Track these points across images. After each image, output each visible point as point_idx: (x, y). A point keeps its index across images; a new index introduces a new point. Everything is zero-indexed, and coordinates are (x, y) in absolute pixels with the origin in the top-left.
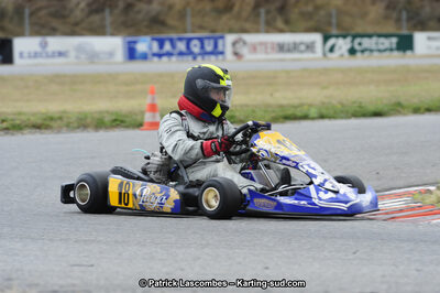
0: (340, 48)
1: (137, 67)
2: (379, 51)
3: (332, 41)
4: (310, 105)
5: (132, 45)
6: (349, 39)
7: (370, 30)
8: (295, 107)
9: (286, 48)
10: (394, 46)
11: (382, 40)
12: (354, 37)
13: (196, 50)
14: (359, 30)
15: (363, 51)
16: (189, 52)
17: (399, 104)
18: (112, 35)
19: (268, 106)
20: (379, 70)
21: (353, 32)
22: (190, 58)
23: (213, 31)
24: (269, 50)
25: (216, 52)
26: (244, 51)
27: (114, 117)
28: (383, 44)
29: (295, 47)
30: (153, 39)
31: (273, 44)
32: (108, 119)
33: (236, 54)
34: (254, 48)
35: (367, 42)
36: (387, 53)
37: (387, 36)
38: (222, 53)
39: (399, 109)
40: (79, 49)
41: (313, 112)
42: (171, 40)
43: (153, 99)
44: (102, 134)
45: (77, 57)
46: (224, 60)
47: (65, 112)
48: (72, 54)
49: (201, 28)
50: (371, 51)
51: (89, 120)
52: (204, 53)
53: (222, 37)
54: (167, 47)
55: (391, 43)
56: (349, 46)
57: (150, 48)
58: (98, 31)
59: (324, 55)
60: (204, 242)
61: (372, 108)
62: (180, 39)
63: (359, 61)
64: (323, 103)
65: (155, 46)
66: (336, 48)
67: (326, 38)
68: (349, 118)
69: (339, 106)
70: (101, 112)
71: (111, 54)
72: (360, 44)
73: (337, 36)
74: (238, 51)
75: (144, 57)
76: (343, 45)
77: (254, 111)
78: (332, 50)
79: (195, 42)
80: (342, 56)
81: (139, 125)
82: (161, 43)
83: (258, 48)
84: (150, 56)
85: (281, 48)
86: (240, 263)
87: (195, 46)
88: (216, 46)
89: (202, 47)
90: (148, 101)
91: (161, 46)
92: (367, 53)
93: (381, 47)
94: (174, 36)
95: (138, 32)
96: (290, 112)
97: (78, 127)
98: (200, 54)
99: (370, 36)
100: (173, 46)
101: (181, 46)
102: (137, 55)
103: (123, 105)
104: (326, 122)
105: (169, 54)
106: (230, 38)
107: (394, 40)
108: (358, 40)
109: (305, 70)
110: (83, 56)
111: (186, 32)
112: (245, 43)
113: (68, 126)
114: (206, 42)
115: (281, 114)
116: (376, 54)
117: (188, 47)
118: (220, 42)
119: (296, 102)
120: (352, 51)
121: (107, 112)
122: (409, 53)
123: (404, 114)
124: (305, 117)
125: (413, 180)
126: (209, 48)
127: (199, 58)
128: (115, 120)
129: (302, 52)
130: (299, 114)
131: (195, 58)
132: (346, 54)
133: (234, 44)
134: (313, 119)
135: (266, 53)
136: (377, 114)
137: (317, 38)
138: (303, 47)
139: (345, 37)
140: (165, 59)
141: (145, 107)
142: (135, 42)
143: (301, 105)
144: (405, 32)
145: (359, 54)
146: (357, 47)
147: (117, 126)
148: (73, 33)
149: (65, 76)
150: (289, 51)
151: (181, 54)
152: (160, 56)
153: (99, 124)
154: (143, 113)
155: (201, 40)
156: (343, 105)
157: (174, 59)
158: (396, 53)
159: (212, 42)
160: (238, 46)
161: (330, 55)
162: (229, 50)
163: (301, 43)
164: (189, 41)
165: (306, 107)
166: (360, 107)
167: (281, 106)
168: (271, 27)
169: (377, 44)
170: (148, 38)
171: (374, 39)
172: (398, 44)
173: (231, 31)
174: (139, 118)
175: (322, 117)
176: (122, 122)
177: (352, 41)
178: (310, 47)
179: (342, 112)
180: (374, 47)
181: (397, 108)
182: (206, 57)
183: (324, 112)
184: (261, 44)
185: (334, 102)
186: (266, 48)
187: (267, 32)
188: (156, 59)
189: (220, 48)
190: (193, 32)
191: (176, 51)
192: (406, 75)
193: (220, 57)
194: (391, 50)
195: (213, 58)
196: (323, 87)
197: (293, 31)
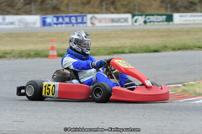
0: (140, 21)
1: (47, 28)
2: (158, 22)
3: (136, 17)
4: (125, 47)
5: (44, 19)
6: (144, 16)
7: (153, 13)
8: (119, 48)
9: (115, 20)
10: (164, 20)
11: (159, 17)
12: (146, 15)
13: (74, 21)
14: (148, 12)
15: (150, 22)
16: (71, 23)
17: (166, 47)
18: (35, 14)
19: (106, 47)
20: (158, 31)
21: (146, 13)
22: (71, 25)
23: (81, 13)
24: (107, 22)
25: (83, 22)
26: (96, 22)
27: (35, 53)
28: (159, 19)
29: (119, 20)
30: (54, 17)
31: (109, 18)
32: (32, 53)
33: (92, 23)
34: (100, 21)
35: (152, 18)
36: (161, 23)
37: (161, 15)
38: (85, 23)
39: (166, 48)
40: (20, 21)
41: (127, 50)
42: (62, 17)
43: (53, 44)
44: (30, 60)
45: (19, 25)
46: (86, 26)
47: (12, 50)
48: (17, 23)
49: (76, 11)
50: (154, 22)
51: (24, 54)
52: (78, 23)
53: (85, 16)
54: (61, 20)
55: (163, 18)
56: (143, 20)
57: (53, 20)
58: (29, 13)
59: (133, 24)
60: (75, 110)
61: (153, 48)
62: (66, 16)
63: (149, 26)
64: (131, 46)
65: (55, 20)
66: (138, 21)
67: (133, 16)
68: (143, 53)
69: (138, 47)
70: (29, 50)
71: (35, 23)
72: (149, 19)
73: (138, 15)
74: (93, 22)
75: (50, 25)
76: (141, 19)
77: (99, 50)
78: (136, 22)
79: (73, 18)
80: (140, 24)
81: (47, 56)
82: (58, 18)
83: (102, 20)
84: (52, 24)
85: (113, 20)
86: (90, 120)
87: (73, 19)
88: (83, 20)
89: (77, 20)
90: (49, 45)
91: (58, 20)
92: (152, 23)
93: (159, 20)
94: (64, 15)
95: (47, 14)
96: (116, 50)
97: (18, 57)
98: (75, 23)
99: (153, 15)
100: (63, 20)
101: (67, 20)
102: (47, 24)
103: (40, 47)
104: (132, 55)
105: (61, 23)
106: (89, 16)
107: (164, 17)
108: (148, 17)
109: (123, 30)
110: (22, 25)
111: (69, 13)
112: (96, 18)
113: (14, 57)
114: (78, 18)
115: (112, 51)
116: (156, 23)
117: (70, 20)
118: (85, 18)
119: (119, 46)
120: (145, 22)
121: (32, 50)
122: (171, 23)
123: (168, 51)
124: (123, 53)
125: (172, 82)
126: (80, 20)
127: (75, 25)
128: (36, 54)
129: (122, 22)
130: (120, 51)
131: (73, 25)
132: (143, 23)
133: (91, 18)
134: (126, 53)
136: (156, 51)
137: (129, 16)
138: (122, 20)
139: (142, 15)
140: (59, 26)
141: (49, 48)
142: (45, 18)
143: (121, 47)
144: (169, 13)
145: (148, 23)
146: (148, 20)
147: (37, 57)
148: (17, 14)
149: (14, 34)
150: (116, 22)
151: (67, 23)
152: (57, 24)
153: (28, 55)
154: (48, 51)
155: (76, 17)
156: (140, 47)
157: (63, 25)
158: (165, 23)
159: (81, 18)
160: (93, 19)
161: (135, 24)
162: (89, 22)
163: (122, 18)
164: (70, 17)
165: (123, 48)
166: (148, 48)
167: (112, 48)
168: (108, 11)
169: (156, 19)
170: (51, 16)
171: (155, 17)
172: (166, 18)
173: (90, 13)
174: (46, 53)
175: (131, 52)
176: (39, 55)
177: (145, 18)
178: (126, 20)
179: (139, 50)
180: (155, 20)
181: (165, 48)
182: (79, 25)
183: (132, 50)
184: (104, 19)
185: (136, 45)
186: (106, 21)
187: (106, 13)
188: (55, 26)
189: (85, 21)
190: (72, 13)
191: (64, 22)
192: (169, 33)
193: (85, 25)
194: (163, 21)
195: (81, 25)
196: (132, 39)
197: (118, 13)
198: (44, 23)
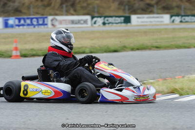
0: (99, 22)
1: (9, 30)
3: (95, 19)
4: (86, 47)
5: (7, 21)
6: (102, 18)
7: (112, 14)
8: (79, 48)
9: (75, 22)
10: (123, 21)
11: (117, 18)
12: (105, 17)
13: (35, 23)
14: (107, 14)
15: (109, 23)
16: (32, 24)
17: (125, 47)
20: (116, 32)
21: (104, 15)
22: (32, 27)
23: (43, 15)
24: (67, 23)
25: (44, 24)
26: (56, 23)
28: (118, 20)
29: (79, 22)
30: (16, 18)
31: (69, 20)
33: (53, 25)
34: (61, 22)
35: (110, 20)
36: (119, 24)
37: (119, 17)
38: (46, 24)
39: (125, 49)
41: (87, 50)
42: (24, 19)
43: (16, 45)
46: (47, 28)
49: (37, 13)
50: (113, 23)
52: (39, 25)
53: (46, 18)
54: (22, 22)
55: (121, 20)
56: (102, 21)
57: (15, 22)
59: (92, 25)
61: (113, 48)
62: (28, 18)
63: (107, 28)
64: (91, 46)
65: (17, 22)
66: (97, 22)
67: (93, 18)
68: (103, 53)
72: (107, 20)
73: (98, 17)
74: (54, 23)
75: (12, 26)
76: (100, 21)
78: (95, 23)
79: (34, 20)
80: (99, 25)
81: (10, 57)
82: (20, 20)
83: (63, 22)
84: (14, 26)
85: (73, 22)
86: (55, 117)
87: (35, 21)
88: (44, 21)
89: (38, 22)
90: (14, 46)
92: (111, 24)
93: (117, 22)
94: (25, 17)
95: (9, 16)
96: (77, 50)
98: (37, 25)
99: (111, 17)
100: (25, 21)
101: (28, 21)
102: (9, 26)
103: (3, 48)
105: (23, 25)
106: (50, 18)
107: (123, 19)
108: (107, 19)
109: (83, 32)
111: (30, 15)
112: (56, 20)
114: (39, 20)
116: (115, 25)
117: (31, 22)
118: (46, 20)
119: (80, 46)
120: (104, 24)
122: (129, 24)
123: (127, 51)
124: (84, 53)
126: (41, 22)
127: (36, 27)
129: (82, 24)
130: (81, 51)
131: (34, 27)
132: (102, 25)
133: (52, 20)
134: (87, 53)
136: (115, 51)
137: (88, 18)
138: (82, 22)
139: (101, 17)
140: (21, 27)
141: (13, 48)
143: (82, 47)
144: (127, 15)
145: (107, 25)
146: (106, 22)
150: (76, 23)
151: (28, 25)
152: (19, 26)
154: (11, 51)
155: (37, 18)
156: (99, 46)
157: (25, 27)
158: (123, 24)
159: (42, 19)
160: (53, 21)
161: (95, 25)
162: (49, 23)
163: (82, 20)
164: (32, 19)
165: (84, 48)
166: (108, 48)
168: (68, 13)
169: (115, 20)
170: (14, 18)
171: (114, 18)
173: (51, 15)
174: (10, 53)
176: (3, 55)
177: (104, 19)
178: (85, 22)
179: (100, 50)
181: (124, 48)
182: (40, 26)
183: (92, 50)
184: (64, 20)
185: (96, 46)
187: (67, 15)
188: (17, 27)
189: (46, 22)
190: (33, 15)
191: (26, 24)
192: (128, 34)
193: (46, 26)
194: (121, 23)
195: (42, 27)
196: (92, 40)
197: (78, 15)
198: (6, 25)
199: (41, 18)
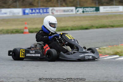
0: (80, 11)
1: (26, 16)
3: (78, 9)
4: (69, 27)
7: (88, 6)
8: (65, 27)
10: (94, 10)
11: (91, 9)
12: (84, 8)
15: (86, 12)
16: (40, 12)
18: (19, 8)
20: (90, 17)
21: (84, 6)
29: (68, 11)
30: (30, 9)
31: (62, 10)
32: (14, 31)
33: (52, 13)
34: (57, 11)
35: (87, 9)
37: (92, 7)
38: (48, 13)
40: (10, 12)
41: (69, 29)
42: (35, 9)
44: (13, 35)
47: (3, 29)
48: (8, 13)
49: (43, 6)
51: (9, 32)
52: (44, 13)
53: (48, 8)
54: (34, 11)
57: (29, 11)
58: (15, 7)
59: (76, 13)
61: (85, 27)
62: (37, 9)
64: (72, 26)
66: (79, 11)
67: (76, 8)
68: (79, 30)
70: (12, 29)
71: (19, 13)
72: (85, 10)
73: (79, 8)
76: (81, 10)
78: (78, 11)
79: (41, 10)
81: (23, 33)
82: (32, 10)
83: (58, 11)
85: (64, 11)
89: (43, 11)
92: (87, 12)
93: (91, 10)
95: (26, 7)
96: (63, 29)
97: (6, 33)
100: (35, 11)
102: (26, 13)
105: (34, 13)
106: (50, 9)
108: (85, 9)
111: (38, 7)
112: (54, 10)
113: (4, 33)
115: (61, 29)
116: (90, 12)
117: (39, 11)
120: (83, 12)
121: (15, 29)
122: (98, 12)
123: (94, 29)
126: (45, 11)
127: (42, 14)
128: (16, 31)
129: (70, 12)
130: (66, 29)
131: (41, 14)
133: (52, 10)
135: (60, 12)
136: (86, 29)
137: (74, 8)
138: (70, 11)
139: (81, 8)
140: (33, 14)
142: (25, 10)
143: (67, 27)
144: (97, 6)
145: (85, 13)
146: (85, 11)
147: (17, 33)
148: (8, 8)
150: (66, 12)
151: (37, 13)
152: (32, 13)
153: (12, 32)
154: (24, 29)
155: (43, 9)
156: (78, 26)
163: (70, 10)
164: (39, 9)
166: (82, 27)
167: (61, 27)
171: (89, 8)
174: (22, 31)
175: (72, 30)
178: (72, 11)
179: (77, 28)
180: (89, 10)
181: (92, 27)
183: (73, 28)
185: (75, 26)
187: (61, 7)
189: (48, 11)
191: (36, 12)
192: (96, 18)
194: (94, 11)
195: (46, 14)
196: (74, 22)
198: (24, 13)
199: (45, 9)
